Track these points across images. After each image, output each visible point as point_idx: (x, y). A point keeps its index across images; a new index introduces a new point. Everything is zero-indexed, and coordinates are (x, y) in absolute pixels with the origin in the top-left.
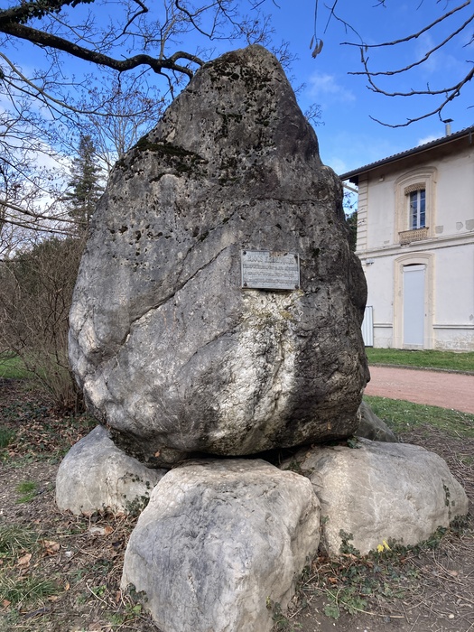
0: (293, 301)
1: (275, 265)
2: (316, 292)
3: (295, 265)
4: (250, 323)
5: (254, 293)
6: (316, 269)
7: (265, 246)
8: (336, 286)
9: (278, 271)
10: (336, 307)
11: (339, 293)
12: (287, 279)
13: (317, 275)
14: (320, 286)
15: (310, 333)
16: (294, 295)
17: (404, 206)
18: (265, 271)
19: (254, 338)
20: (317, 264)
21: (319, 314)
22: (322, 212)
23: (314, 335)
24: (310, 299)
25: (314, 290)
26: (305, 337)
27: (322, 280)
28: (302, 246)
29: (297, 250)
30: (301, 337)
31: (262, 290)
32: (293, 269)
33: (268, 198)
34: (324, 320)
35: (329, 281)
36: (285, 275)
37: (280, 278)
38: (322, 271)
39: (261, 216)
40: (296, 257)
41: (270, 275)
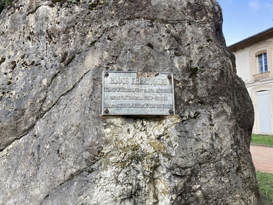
0: (166, 129)
1: (143, 87)
2: (195, 117)
3: (168, 86)
4: (112, 159)
5: (118, 121)
6: (194, 90)
7: (133, 66)
8: (220, 109)
9: (148, 94)
10: (221, 136)
11: (223, 117)
12: (158, 102)
13: (196, 97)
14: (200, 110)
15: (189, 171)
16: (168, 122)
17: (255, 62)
18: (131, 94)
19: (116, 178)
20: (195, 84)
21: (199, 146)
22: (200, 31)
23: (194, 173)
24: (188, 127)
25: (192, 115)
26: (182, 177)
27: (202, 103)
28: (177, 66)
29: (171, 70)
30: (176, 176)
31: (128, 118)
32: (166, 91)
33: (138, 18)
34: (206, 154)
35: (211, 104)
36: (157, 99)
37: (150, 102)
38: (202, 92)
39: (129, 36)
40: (170, 78)
41: (137, 98)
